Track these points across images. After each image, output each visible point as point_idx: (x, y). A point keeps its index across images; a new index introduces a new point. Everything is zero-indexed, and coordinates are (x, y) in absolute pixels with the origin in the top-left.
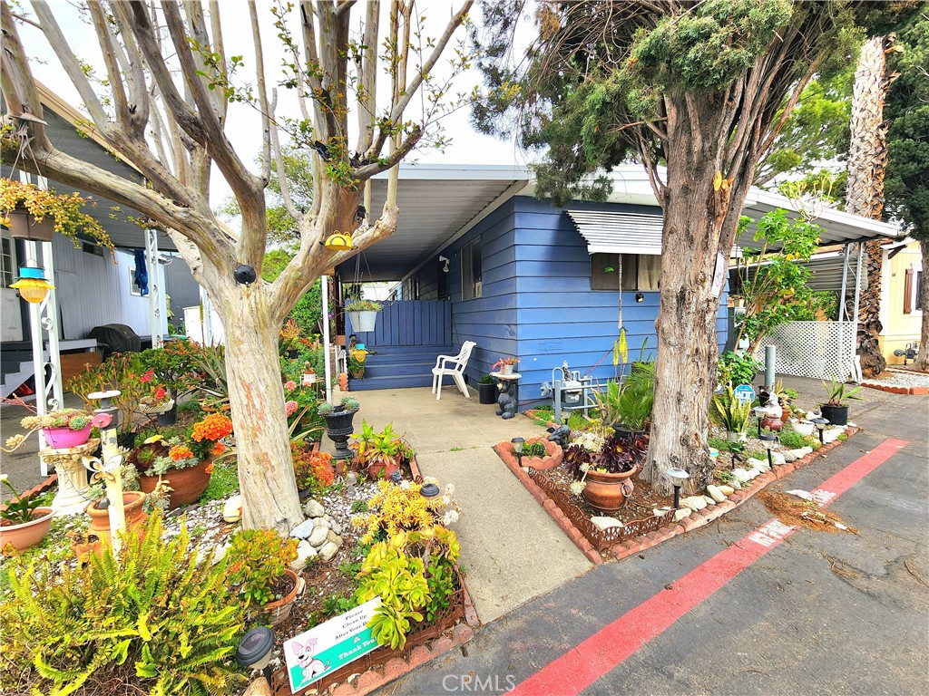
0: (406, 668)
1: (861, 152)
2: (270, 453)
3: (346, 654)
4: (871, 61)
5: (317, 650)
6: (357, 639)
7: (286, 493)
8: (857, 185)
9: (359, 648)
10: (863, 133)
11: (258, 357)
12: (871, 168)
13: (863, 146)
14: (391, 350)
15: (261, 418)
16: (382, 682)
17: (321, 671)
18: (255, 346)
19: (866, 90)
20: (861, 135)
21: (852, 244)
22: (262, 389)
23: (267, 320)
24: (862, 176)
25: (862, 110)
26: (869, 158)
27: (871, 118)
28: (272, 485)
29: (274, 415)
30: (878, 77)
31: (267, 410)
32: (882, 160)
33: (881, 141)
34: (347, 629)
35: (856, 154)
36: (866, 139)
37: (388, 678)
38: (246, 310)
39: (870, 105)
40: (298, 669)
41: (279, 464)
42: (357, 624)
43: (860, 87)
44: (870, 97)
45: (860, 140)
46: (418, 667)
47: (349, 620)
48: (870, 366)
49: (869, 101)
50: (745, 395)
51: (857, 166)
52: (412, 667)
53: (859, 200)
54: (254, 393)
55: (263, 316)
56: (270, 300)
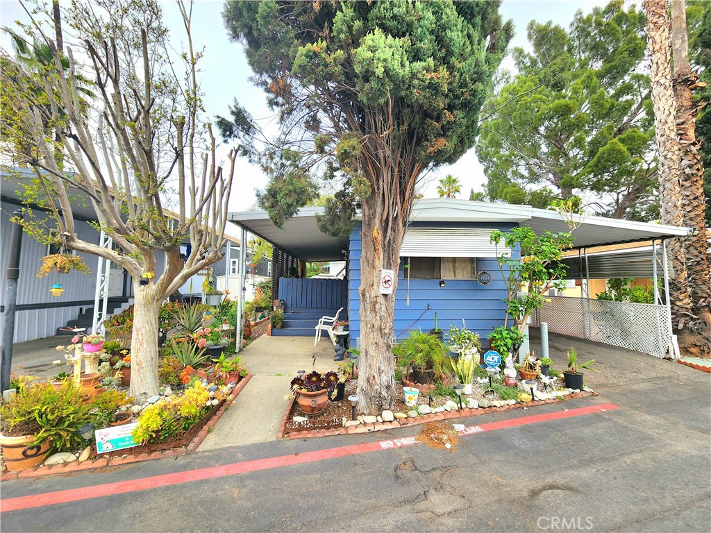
0: (147, 458)
1: (665, 167)
2: (143, 361)
3: (122, 444)
4: (663, 99)
5: (109, 438)
6: (127, 439)
7: (148, 381)
8: (665, 192)
9: (128, 443)
10: (665, 153)
11: (144, 317)
12: (677, 179)
13: (666, 162)
14: (306, 311)
15: (141, 345)
16: (135, 460)
17: (110, 448)
18: (143, 312)
19: (663, 121)
20: (664, 154)
21: (667, 240)
22: (144, 332)
23: (150, 301)
24: (668, 185)
25: (662, 135)
26: (673, 171)
27: (670, 141)
28: (142, 376)
29: (148, 343)
30: (672, 110)
31: (144, 341)
32: (698, 170)
33: (694, 155)
34: (123, 433)
35: (662, 168)
36: (668, 157)
37: (137, 460)
38: (142, 296)
39: (668, 131)
40: (101, 444)
41: (147, 366)
42: (127, 432)
43: (658, 119)
44: (666, 127)
45: (663, 158)
46: (153, 459)
47: (124, 429)
48: (696, 346)
49: (666, 129)
50: (493, 359)
51: (664, 178)
52: (150, 458)
53: (669, 204)
54: (140, 333)
55: (148, 299)
56: (153, 292)
